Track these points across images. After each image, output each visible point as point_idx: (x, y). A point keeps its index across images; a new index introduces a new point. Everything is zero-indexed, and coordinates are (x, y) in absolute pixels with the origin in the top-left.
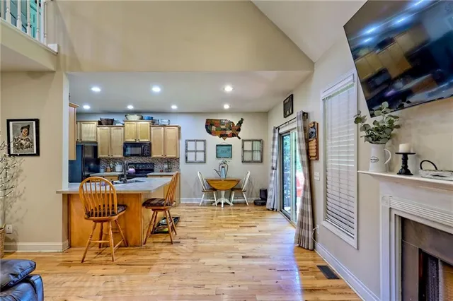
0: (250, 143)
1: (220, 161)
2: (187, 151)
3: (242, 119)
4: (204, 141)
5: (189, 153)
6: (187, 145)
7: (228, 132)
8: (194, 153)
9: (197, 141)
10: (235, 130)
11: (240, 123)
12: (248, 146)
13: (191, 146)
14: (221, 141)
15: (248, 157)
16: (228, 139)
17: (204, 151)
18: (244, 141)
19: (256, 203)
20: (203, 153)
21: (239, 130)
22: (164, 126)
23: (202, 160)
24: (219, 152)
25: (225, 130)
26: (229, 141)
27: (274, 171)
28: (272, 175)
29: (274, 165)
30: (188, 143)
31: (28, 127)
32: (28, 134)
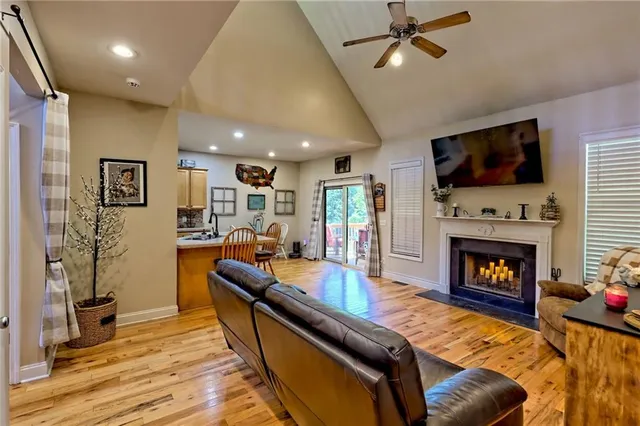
0: (283, 194)
1: (256, 213)
2: (212, 201)
3: (276, 168)
4: (234, 190)
5: (215, 204)
6: (212, 193)
7: (261, 181)
8: (221, 204)
9: (227, 189)
10: (268, 179)
11: (274, 171)
12: (281, 197)
13: (218, 195)
14: (253, 190)
15: (281, 208)
16: (260, 188)
17: (234, 202)
18: (277, 191)
19: (291, 257)
20: (232, 204)
21: (272, 179)
22: (190, 169)
23: (232, 211)
24: (251, 202)
25: (258, 178)
26: (262, 190)
27: (316, 223)
28: (312, 226)
29: (317, 217)
30: (215, 191)
31: (132, 170)
32: (132, 179)
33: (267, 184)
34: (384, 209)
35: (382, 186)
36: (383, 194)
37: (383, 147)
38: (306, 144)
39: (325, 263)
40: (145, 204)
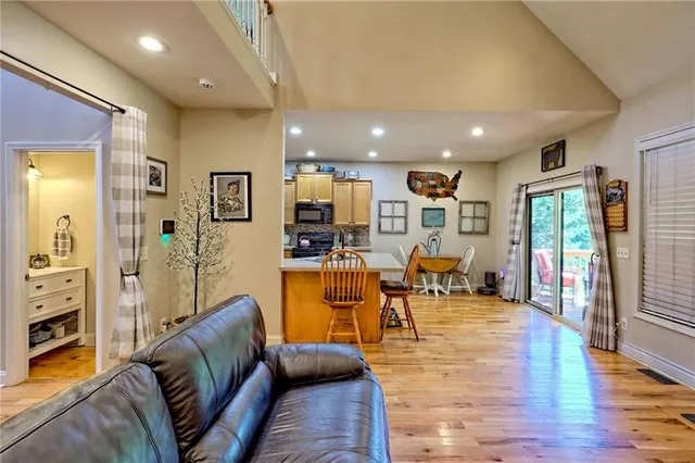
0: (471, 206)
1: (430, 231)
2: (380, 216)
3: (460, 172)
4: (406, 202)
5: (383, 220)
6: (380, 207)
7: (440, 191)
8: (390, 220)
9: (396, 202)
10: (449, 188)
11: (457, 177)
12: (468, 210)
13: (386, 211)
14: (428, 202)
15: (467, 225)
16: (438, 200)
17: (405, 217)
18: (461, 203)
19: (480, 292)
20: (402, 220)
21: (455, 187)
22: (353, 180)
23: (402, 229)
24: (425, 218)
25: (435, 187)
26: (440, 202)
27: (515, 247)
28: (510, 252)
29: (516, 238)
30: (383, 204)
31: (237, 183)
32: (237, 192)
33: (447, 195)
34: (625, 228)
35: (622, 185)
36: (624, 200)
37: (622, 114)
38: (477, 132)
39: (528, 308)
40: (249, 219)
